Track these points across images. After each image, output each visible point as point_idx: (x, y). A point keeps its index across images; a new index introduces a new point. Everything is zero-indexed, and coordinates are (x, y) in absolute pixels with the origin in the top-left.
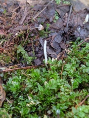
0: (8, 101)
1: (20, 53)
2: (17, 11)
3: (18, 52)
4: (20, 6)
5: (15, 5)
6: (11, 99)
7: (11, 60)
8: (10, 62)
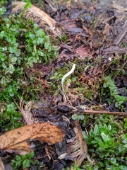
0: (89, 160)
1: (108, 88)
2: (110, 22)
3: (105, 86)
4: (116, 14)
5: (108, 12)
6: (93, 158)
7: (93, 96)
8: (91, 98)
